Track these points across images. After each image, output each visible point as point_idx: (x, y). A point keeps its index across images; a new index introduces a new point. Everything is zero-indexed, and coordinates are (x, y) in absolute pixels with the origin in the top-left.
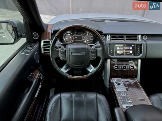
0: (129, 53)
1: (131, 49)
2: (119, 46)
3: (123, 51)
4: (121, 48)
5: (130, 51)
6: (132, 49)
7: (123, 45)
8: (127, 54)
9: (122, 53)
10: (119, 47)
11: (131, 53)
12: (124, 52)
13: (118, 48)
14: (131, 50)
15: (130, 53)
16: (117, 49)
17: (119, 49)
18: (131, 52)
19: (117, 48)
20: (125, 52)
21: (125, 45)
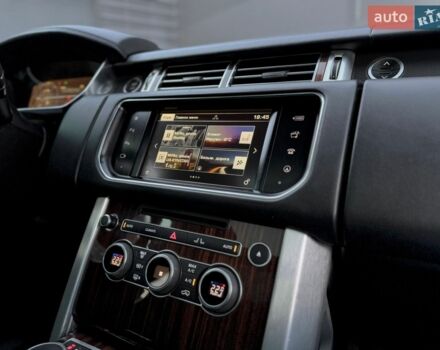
0: (223, 171)
1: (241, 142)
2: (175, 122)
3: (188, 152)
4: (186, 131)
5: (232, 156)
6: (249, 142)
7: (201, 117)
8: (212, 171)
9: (183, 165)
10: (177, 130)
11: (235, 167)
12: (192, 161)
13: (169, 135)
14: (245, 146)
15: (229, 168)
16: (165, 138)
17: (173, 142)
18: (240, 162)
19: (167, 132)
20: (202, 162)
21: (211, 117)
